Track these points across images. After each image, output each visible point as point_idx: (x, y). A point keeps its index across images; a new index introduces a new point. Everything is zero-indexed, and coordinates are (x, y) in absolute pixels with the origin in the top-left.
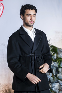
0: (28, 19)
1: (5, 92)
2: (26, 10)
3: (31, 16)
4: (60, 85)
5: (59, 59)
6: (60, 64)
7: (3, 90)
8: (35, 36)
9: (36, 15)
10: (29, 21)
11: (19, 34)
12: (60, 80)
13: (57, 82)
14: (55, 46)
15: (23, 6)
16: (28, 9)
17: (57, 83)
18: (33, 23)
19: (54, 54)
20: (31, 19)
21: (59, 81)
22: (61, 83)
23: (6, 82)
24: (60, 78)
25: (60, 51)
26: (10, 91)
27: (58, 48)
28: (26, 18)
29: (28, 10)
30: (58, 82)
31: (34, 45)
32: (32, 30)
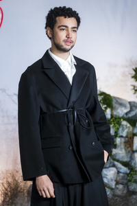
0: (62, 35)
1: (6, 186)
2: (57, 18)
3: (68, 30)
4: (119, 172)
5: (116, 119)
6: (118, 129)
7: (3, 184)
8: (74, 71)
9: (77, 28)
10: (62, 40)
11: (43, 68)
12: (118, 161)
13: (111, 165)
14: (108, 93)
15: (51, 10)
16: (61, 15)
17: (112, 168)
18: (72, 44)
19: (106, 108)
20: (68, 37)
21: (116, 163)
22: (121, 168)
23: (10, 167)
24: (117, 158)
25: (117, 102)
26: (17, 184)
27: (114, 97)
28: (57, 33)
29: (62, 18)
30: (114, 166)
31: (73, 90)
32: (69, 59)
